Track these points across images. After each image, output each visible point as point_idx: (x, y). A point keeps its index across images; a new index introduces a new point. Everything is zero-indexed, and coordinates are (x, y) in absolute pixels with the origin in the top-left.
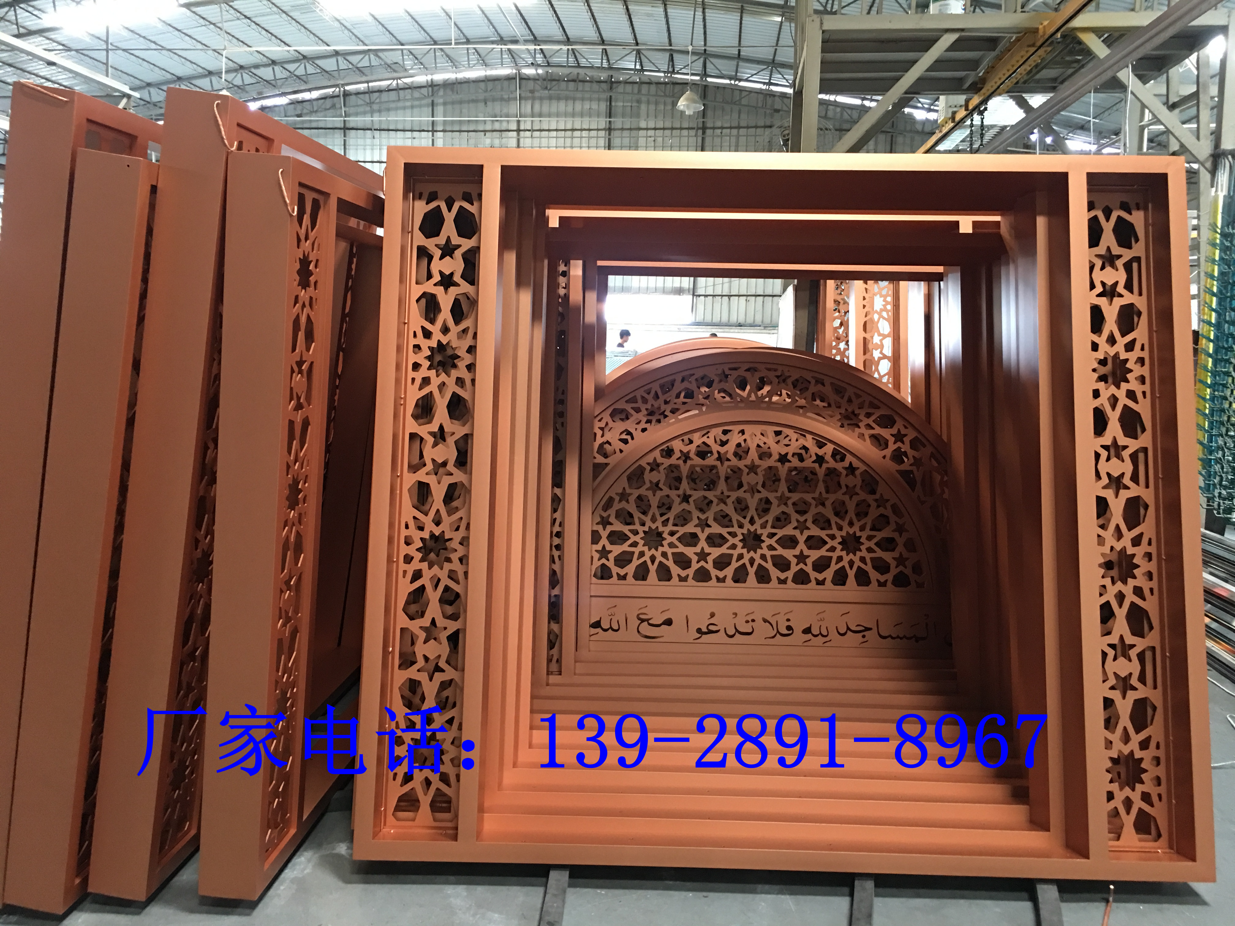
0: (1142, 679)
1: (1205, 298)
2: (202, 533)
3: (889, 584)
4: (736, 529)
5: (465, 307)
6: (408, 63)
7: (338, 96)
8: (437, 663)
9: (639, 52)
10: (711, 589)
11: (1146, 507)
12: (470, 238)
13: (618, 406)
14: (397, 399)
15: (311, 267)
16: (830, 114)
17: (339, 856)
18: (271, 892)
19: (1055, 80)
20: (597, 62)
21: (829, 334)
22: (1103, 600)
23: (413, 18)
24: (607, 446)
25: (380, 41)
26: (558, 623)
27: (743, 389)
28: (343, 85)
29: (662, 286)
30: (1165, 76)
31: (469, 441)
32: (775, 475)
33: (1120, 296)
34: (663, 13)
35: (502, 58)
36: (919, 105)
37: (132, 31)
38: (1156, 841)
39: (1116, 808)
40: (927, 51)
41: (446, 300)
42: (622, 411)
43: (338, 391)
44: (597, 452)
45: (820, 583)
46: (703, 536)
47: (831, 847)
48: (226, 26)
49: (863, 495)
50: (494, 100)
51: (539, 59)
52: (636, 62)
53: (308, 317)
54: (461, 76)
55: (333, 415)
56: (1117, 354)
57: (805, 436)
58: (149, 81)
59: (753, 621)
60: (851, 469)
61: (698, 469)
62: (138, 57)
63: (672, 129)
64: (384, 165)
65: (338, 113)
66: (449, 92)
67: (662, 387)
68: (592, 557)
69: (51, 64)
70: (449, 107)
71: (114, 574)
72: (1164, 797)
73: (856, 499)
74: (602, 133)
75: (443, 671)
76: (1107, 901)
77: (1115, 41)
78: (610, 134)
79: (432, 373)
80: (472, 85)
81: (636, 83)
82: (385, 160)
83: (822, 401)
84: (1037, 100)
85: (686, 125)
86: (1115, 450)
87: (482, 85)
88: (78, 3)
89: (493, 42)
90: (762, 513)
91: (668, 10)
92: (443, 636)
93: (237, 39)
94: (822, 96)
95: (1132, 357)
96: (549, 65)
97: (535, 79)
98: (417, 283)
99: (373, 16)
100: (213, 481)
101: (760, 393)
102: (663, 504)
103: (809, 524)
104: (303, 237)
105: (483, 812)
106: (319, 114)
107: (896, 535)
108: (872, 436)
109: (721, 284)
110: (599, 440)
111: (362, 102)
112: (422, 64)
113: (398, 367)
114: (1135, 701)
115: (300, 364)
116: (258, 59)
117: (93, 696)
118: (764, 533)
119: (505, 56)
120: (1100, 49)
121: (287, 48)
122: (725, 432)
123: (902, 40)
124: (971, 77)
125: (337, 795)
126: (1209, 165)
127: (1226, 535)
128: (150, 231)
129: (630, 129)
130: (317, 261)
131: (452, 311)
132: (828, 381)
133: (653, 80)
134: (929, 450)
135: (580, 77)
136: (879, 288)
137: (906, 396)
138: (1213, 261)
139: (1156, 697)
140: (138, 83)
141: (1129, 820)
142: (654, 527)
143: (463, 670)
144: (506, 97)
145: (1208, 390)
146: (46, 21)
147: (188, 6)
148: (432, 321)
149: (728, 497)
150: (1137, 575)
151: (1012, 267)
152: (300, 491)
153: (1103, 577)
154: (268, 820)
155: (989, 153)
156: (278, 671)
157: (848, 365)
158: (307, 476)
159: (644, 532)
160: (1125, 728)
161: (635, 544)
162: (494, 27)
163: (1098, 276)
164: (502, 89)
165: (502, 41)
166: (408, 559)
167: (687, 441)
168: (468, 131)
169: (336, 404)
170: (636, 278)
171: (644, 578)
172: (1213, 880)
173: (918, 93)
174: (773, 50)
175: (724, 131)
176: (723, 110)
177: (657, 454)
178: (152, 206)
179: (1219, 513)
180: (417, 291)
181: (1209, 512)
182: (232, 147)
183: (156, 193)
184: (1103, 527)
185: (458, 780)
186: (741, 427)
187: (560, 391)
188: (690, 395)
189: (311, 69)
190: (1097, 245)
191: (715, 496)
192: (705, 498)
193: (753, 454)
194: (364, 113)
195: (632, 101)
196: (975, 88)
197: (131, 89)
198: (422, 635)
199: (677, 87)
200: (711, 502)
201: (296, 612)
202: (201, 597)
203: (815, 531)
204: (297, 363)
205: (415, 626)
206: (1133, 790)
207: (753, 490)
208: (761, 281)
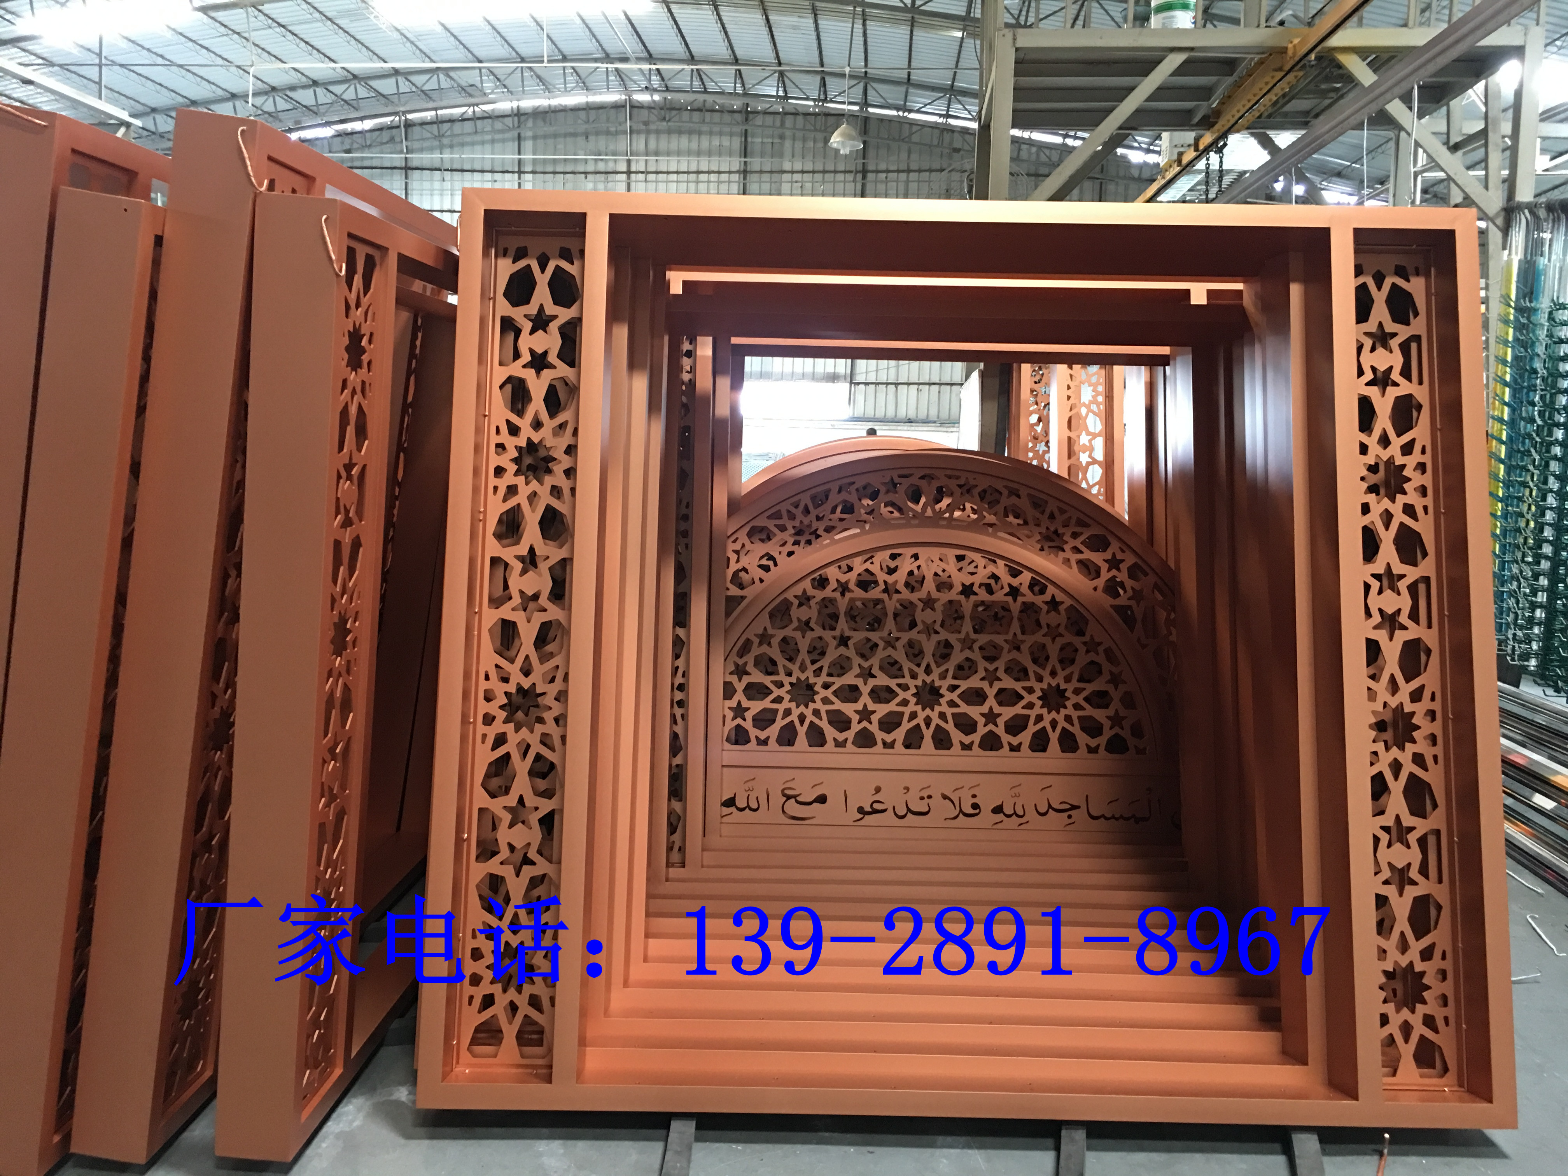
0: (1424, 870)
1: (1495, 388)
2: (221, 685)
3: (1102, 749)
4: (907, 680)
5: (562, 395)
6: (488, 85)
7: (398, 127)
8: (526, 854)
9: (782, 74)
10: (875, 756)
11: (1428, 652)
12: (569, 307)
13: (758, 523)
14: (475, 512)
15: (364, 342)
16: (1024, 155)
17: (398, 1103)
18: (309, 1152)
19: (1307, 113)
20: (729, 87)
21: (1024, 433)
22: (1375, 770)
23: (494, 28)
24: (742, 574)
25: (451, 57)
26: (680, 800)
27: (917, 502)
28: (404, 113)
29: (811, 370)
30: (1444, 109)
31: (568, 568)
32: (956, 611)
33: (1395, 384)
34: (813, 26)
35: (608, 80)
36: (1136, 144)
37: (133, 42)
38: (1442, 1076)
39: (1391, 1035)
40: (1146, 75)
41: (538, 386)
42: (762, 529)
43: (397, 503)
44: (731, 582)
45: (1015, 748)
46: (865, 690)
47: (1030, 1087)
48: (255, 36)
49: (1068, 638)
50: (597, 133)
51: (656, 81)
52: (778, 87)
53: (360, 408)
54: (555, 102)
55: (391, 533)
56: (1392, 458)
57: (995, 562)
58: (153, 106)
59: (930, 797)
60: (1054, 604)
61: (859, 604)
62: (140, 75)
63: (824, 172)
64: (457, 215)
65: (398, 149)
66: (540, 123)
67: (813, 498)
68: (724, 717)
69: (28, 82)
70: (540, 142)
71: (105, 740)
72: (1452, 1021)
73: (1060, 641)
74: (735, 177)
75: (533, 863)
76: (1381, 1154)
77: (1383, 65)
78: (745, 178)
79: (520, 480)
80: (570, 113)
81: (779, 113)
82: (458, 207)
83: (1017, 517)
84: (1284, 139)
85: (841, 167)
86: (1389, 579)
87: (582, 114)
88: (63, 5)
89: (596, 60)
90: (940, 660)
91: (820, 22)
92: (534, 819)
93: (269, 53)
94: (1016, 132)
95: (1410, 461)
96: (668, 89)
97: (650, 107)
98: (501, 364)
99: (443, 25)
100: (235, 618)
101: (937, 507)
102: (815, 648)
103: (1001, 673)
104: (353, 305)
105: (585, 1046)
106: (373, 150)
107: (1110, 688)
108: (1079, 562)
109: (886, 369)
110: (734, 567)
111: (429, 135)
112: (505, 86)
113: (476, 472)
114: (1415, 898)
115: (349, 467)
116: (293, 78)
117: (78, 898)
118: (944, 685)
119: (612, 78)
120: (1365, 76)
121: (333, 65)
122: (893, 557)
123: (1116, 62)
124: (1203, 109)
125: (395, 1025)
126: (1500, 221)
127: (1523, 687)
128: (153, 296)
129: (771, 172)
130: (371, 334)
131: (546, 400)
132: (1023, 492)
133: (801, 110)
134: (1152, 579)
135: (708, 106)
136: (1087, 374)
137: (1122, 509)
138: (1506, 342)
139: (1441, 893)
140: (140, 108)
141: (1407, 1050)
142: (803, 677)
143: (559, 862)
144: (613, 129)
145: (1500, 505)
146: (20, 29)
147: (204, 9)
148: (520, 413)
149: (898, 639)
150: (1417, 739)
151: (1258, 348)
152: (349, 631)
153: (1374, 741)
154: (307, 1058)
155: (1228, 202)
156: (319, 865)
157: (1048, 472)
158: (357, 613)
159: (791, 684)
160: (1402, 933)
161: (779, 700)
162: (598, 41)
163: (1368, 360)
164: (608, 120)
165: (608, 58)
166: (489, 720)
167: (845, 568)
168: (565, 173)
169: (395, 519)
170: (778, 360)
171: (791, 743)
172: (1514, 1126)
173: (1135, 129)
174: (950, 74)
175: (890, 175)
176: (889, 148)
177: (807, 584)
178: (156, 263)
179: (1513, 660)
180: (500, 374)
181: (1501, 659)
182: (261, 185)
183: (161, 246)
184: (1373, 677)
185: (553, 1004)
186: (914, 550)
187: (684, 503)
188: (849, 509)
189: (363, 92)
190: (1366, 320)
191: (881, 638)
192: (868, 640)
193: (929, 585)
194: (431, 149)
195: (772, 137)
196: (1208, 123)
197: (130, 116)
198: (507, 818)
199: (831, 119)
200: (876, 645)
201: (343, 788)
202: (219, 769)
203: (1008, 683)
204: (345, 466)
205: (497, 806)
206: (1413, 1012)
207: (930, 630)
208: (936, 364)
